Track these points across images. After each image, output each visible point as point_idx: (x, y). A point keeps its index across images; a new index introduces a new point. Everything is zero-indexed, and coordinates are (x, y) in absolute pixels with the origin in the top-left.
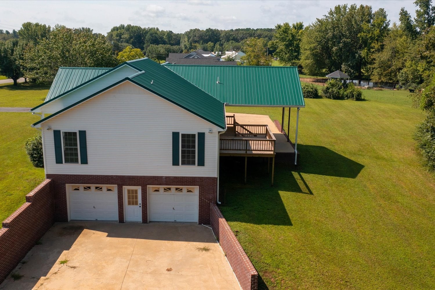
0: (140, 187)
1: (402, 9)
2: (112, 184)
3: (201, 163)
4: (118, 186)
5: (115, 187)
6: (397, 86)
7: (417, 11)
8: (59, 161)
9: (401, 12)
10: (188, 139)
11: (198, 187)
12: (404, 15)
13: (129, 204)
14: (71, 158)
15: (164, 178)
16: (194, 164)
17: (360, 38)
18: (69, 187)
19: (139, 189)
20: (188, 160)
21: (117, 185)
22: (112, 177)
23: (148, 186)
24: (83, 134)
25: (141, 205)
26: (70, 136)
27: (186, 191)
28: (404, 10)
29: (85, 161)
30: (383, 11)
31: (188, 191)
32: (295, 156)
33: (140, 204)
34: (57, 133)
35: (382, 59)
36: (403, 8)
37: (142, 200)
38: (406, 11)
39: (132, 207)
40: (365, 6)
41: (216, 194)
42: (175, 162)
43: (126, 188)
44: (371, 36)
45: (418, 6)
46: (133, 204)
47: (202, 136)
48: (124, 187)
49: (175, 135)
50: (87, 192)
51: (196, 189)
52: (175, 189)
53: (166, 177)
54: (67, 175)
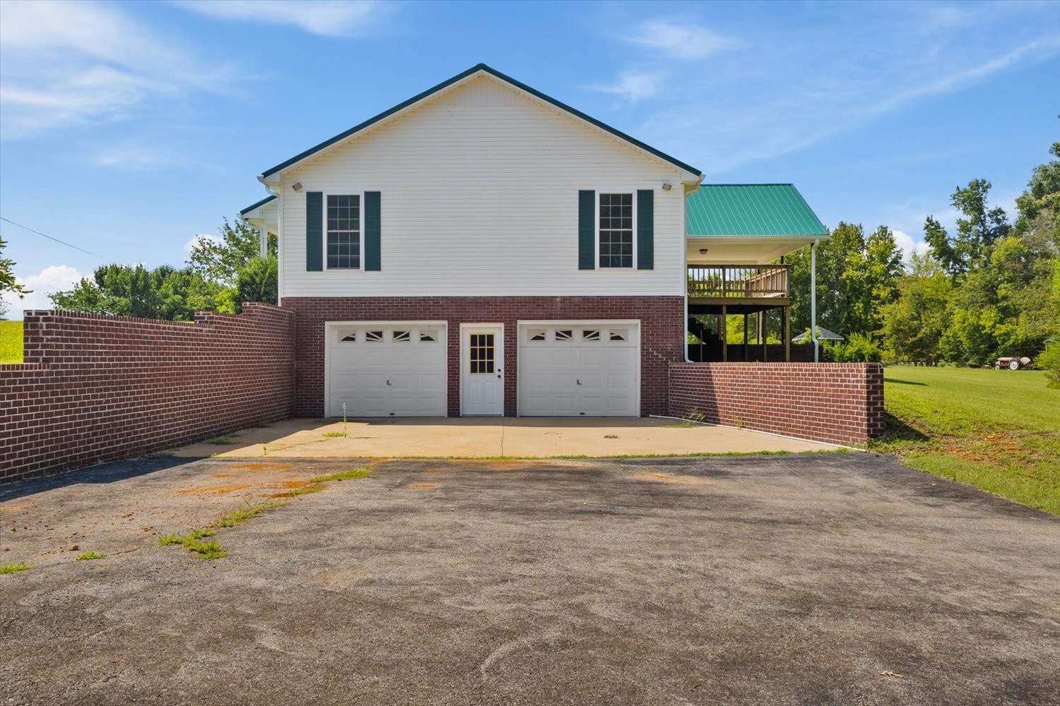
0: (502, 325)
2: (434, 319)
3: (647, 262)
4: (449, 324)
5: (440, 328)
8: (313, 264)
10: (616, 206)
11: (638, 322)
13: (473, 370)
14: (343, 258)
15: (558, 299)
16: (628, 263)
18: (332, 331)
19: (497, 330)
20: (616, 256)
21: (445, 322)
22: (436, 300)
23: (520, 322)
24: (374, 199)
25: (502, 374)
26: (343, 207)
27: (609, 337)
29: (374, 263)
31: (613, 338)
33: (499, 370)
34: (314, 199)
37: (505, 356)
39: (478, 376)
41: (680, 338)
42: (585, 262)
43: (468, 330)
46: (482, 370)
47: (646, 198)
48: (462, 325)
49: (586, 198)
50: (374, 345)
51: (633, 329)
52: (582, 334)
53: (565, 299)
54: (329, 299)
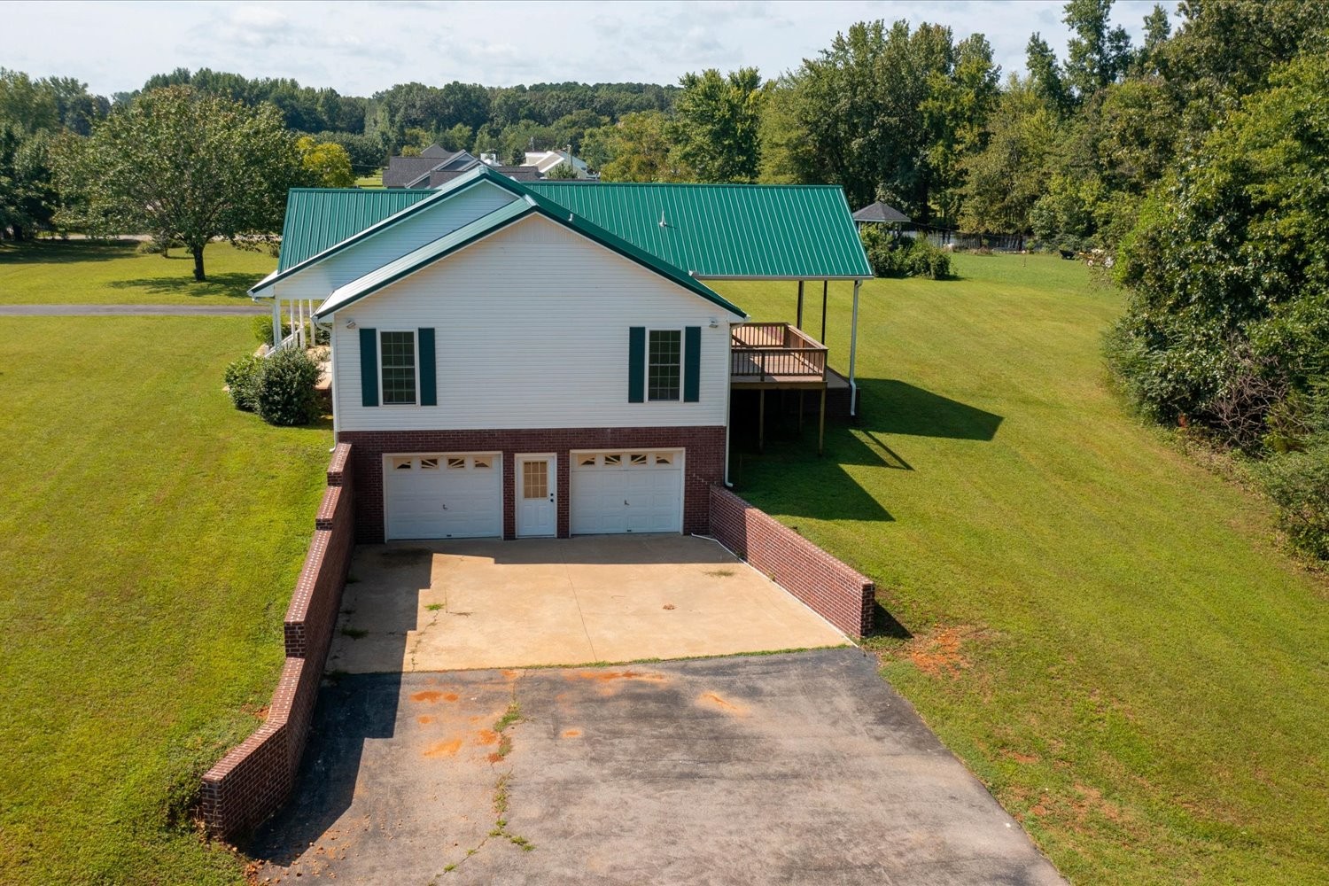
0: (555, 455)
1: (1034, 36)
2: (490, 450)
3: (692, 395)
4: (504, 455)
5: (496, 458)
6: (1029, 243)
7: (1073, 44)
8: (369, 399)
9: (1032, 44)
10: (665, 341)
11: (684, 449)
12: (1039, 52)
13: (527, 496)
14: (399, 393)
15: (609, 431)
16: (675, 397)
17: (926, 115)
18: (388, 461)
19: (551, 459)
20: (664, 389)
21: (501, 453)
22: (491, 433)
23: (572, 451)
24: (428, 336)
25: (555, 498)
26: (398, 343)
27: (655, 460)
28: (1037, 40)
29: (430, 398)
30: (982, 40)
31: (658, 462)
32: (851, 396)
33: (552, 495)
34: (367, 336)
35: (986, 172)
36: (1036, 35)
37: (558, 484)
38: (1044, 43)
39: (532, 501)
40: (932, 26)
41: (722, 464)
42: (635, 396)
43: (521, 459)
44: (955, 109)
45: (1075, 30)
46: (536, 496)
47: (694, 334)
48: (517, 455)
49: (636, 334)
50: (429, 472)
51: (678, 457)
52: (629, 458)
53: (614, 430)
54: (386, 433)
